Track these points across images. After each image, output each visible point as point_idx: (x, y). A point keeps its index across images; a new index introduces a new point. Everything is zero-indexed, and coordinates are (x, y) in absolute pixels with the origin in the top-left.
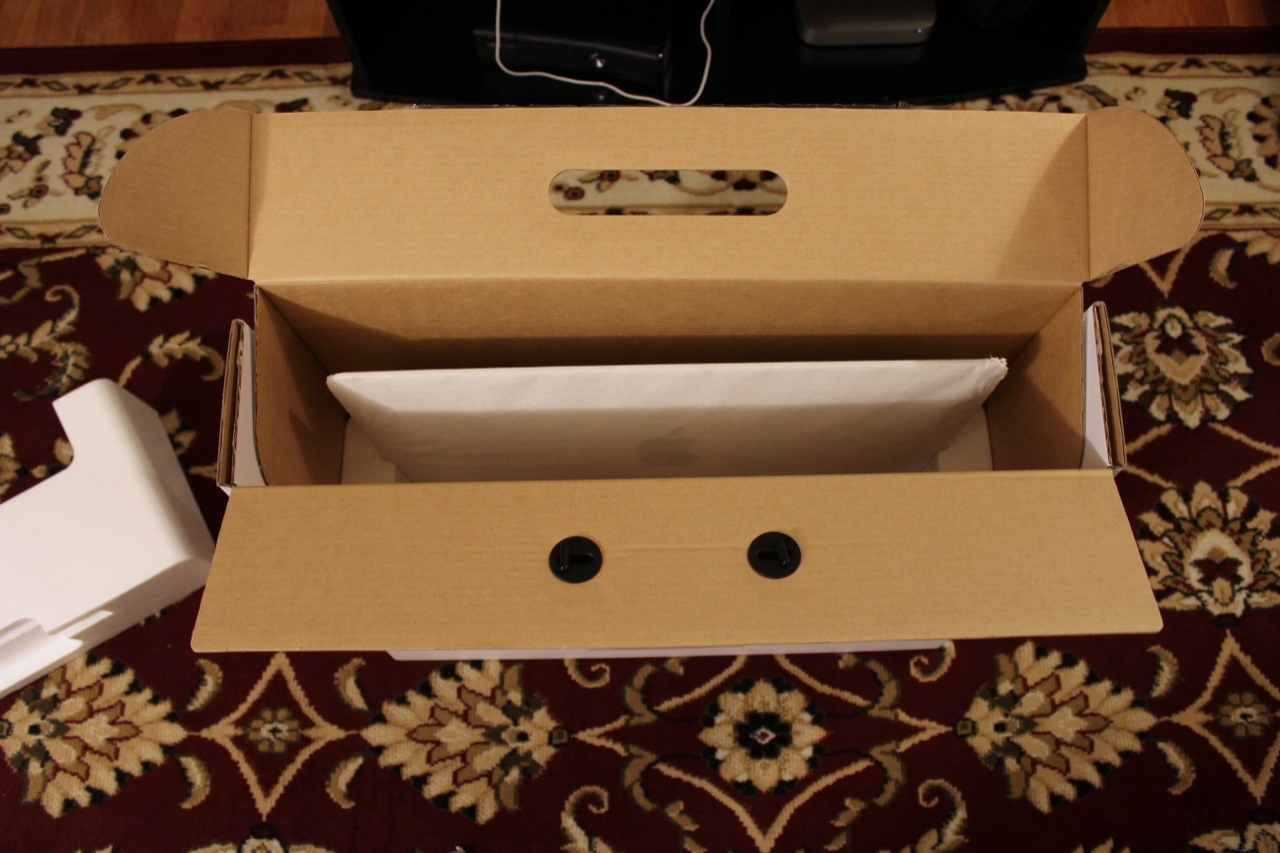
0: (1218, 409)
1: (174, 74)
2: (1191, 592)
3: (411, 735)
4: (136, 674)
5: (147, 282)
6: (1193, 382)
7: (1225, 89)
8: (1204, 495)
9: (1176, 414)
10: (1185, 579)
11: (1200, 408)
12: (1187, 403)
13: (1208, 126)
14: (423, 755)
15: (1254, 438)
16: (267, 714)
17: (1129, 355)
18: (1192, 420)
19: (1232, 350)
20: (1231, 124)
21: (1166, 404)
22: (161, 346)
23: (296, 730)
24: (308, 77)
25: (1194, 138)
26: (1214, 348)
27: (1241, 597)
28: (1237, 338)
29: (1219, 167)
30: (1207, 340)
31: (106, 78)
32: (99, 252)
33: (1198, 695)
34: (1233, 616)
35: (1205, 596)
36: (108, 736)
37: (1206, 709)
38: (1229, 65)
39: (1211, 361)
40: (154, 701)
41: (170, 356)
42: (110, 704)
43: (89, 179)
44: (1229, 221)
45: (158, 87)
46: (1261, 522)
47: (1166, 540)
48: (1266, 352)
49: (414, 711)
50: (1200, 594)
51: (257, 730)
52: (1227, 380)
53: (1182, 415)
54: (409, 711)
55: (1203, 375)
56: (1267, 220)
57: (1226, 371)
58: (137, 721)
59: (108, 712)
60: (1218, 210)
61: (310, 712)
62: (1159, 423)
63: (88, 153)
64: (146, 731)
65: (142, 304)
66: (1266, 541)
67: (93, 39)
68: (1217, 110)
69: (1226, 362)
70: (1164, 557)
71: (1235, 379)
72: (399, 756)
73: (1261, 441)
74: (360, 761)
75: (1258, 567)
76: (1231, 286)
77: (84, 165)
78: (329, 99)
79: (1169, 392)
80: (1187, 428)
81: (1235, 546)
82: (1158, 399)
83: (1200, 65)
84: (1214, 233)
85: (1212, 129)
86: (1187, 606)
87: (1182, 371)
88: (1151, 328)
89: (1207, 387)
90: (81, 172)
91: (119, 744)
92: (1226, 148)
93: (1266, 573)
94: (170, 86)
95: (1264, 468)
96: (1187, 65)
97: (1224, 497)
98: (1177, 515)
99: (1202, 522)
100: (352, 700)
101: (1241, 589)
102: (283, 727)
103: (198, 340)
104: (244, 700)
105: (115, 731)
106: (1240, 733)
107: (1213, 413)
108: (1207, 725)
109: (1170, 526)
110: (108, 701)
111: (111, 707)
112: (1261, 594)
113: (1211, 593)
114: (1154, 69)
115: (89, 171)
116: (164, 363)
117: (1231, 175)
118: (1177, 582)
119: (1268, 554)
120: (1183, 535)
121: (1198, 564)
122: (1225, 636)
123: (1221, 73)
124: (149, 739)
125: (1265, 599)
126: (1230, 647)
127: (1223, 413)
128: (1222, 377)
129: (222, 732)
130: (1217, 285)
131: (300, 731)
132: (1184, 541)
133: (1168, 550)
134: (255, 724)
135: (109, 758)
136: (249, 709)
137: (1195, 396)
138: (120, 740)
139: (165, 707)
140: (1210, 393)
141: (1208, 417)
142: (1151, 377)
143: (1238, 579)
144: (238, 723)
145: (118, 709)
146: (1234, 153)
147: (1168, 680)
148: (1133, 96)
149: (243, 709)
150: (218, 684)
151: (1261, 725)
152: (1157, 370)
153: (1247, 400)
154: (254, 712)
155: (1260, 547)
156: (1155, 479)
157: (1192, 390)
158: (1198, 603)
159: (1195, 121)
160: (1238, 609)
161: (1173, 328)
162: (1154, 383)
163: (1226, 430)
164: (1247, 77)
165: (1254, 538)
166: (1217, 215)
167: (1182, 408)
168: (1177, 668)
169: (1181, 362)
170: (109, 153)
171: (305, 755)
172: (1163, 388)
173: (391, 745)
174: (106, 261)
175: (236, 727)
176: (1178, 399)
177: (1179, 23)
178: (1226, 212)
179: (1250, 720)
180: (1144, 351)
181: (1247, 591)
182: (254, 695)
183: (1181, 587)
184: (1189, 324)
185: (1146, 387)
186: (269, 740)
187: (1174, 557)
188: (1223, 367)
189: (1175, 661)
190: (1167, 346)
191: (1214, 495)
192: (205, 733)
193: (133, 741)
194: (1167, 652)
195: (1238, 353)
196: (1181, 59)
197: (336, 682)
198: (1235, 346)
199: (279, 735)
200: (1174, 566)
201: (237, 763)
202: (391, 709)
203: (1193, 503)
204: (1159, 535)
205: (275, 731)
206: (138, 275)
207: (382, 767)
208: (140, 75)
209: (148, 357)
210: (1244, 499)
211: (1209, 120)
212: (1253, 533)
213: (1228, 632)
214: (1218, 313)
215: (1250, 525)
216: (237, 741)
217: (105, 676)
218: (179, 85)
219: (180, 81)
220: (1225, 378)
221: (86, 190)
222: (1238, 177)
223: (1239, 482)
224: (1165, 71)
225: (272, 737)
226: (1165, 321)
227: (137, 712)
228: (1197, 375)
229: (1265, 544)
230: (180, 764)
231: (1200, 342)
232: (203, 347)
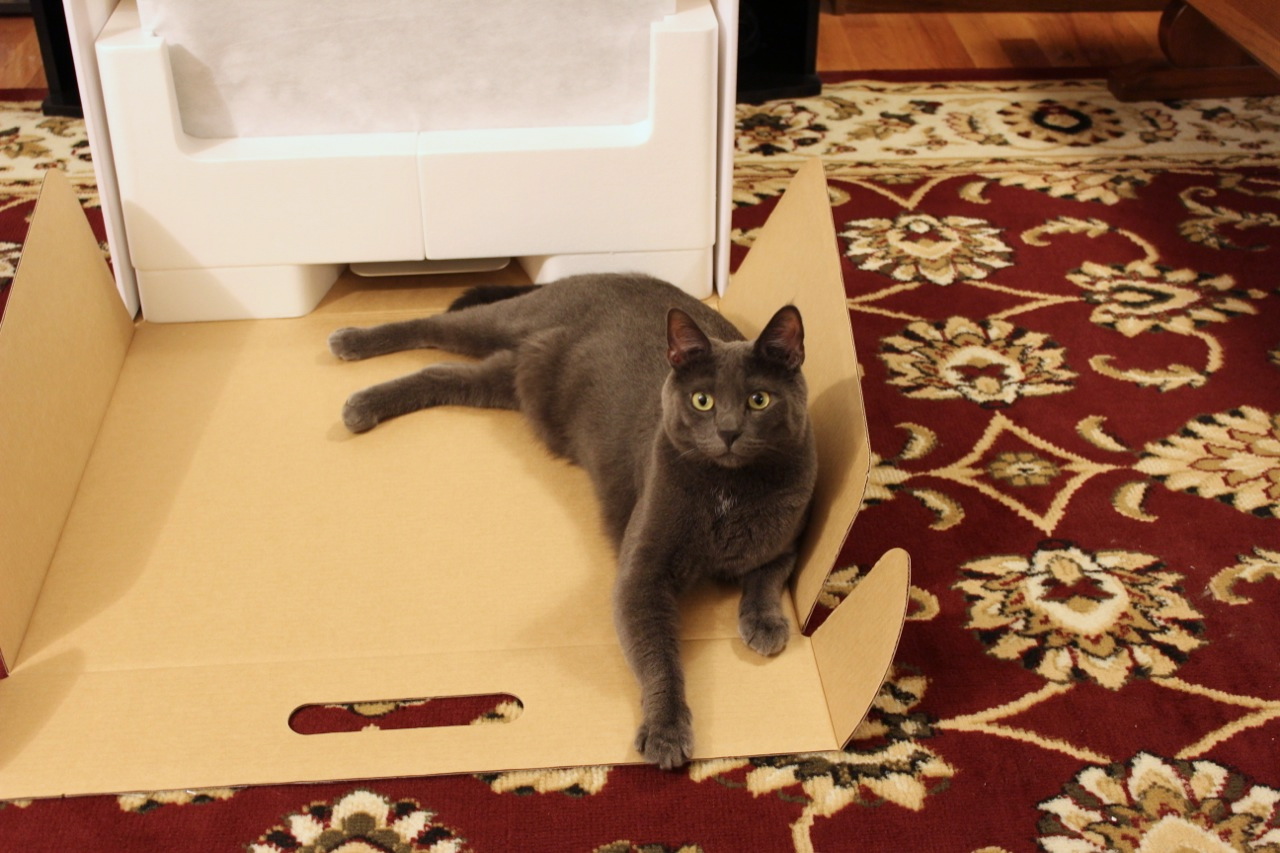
0: (973, 272)
2: (948, 386)
6: (943, 257)
7: (972, 99)
8: (960, 325)
9: (924, 276)
10: (942, 378)
11: (952, 272)
12: (937, 270)
13: (955, 118)
15: (1017, 287)
17: (869, 243)
18: (943, 280)
19: (987, 238)
20: (979, 117)
21: (912, 271)
25: (940, 125)
26: (967, 237)
27: (1010, 389)
28: (993, 231)
29: (968, 139)
30: (958, 233)
33: (963, 455)
34: (1003, 402)
35: (966, 389)
37: (974, 466)
39: (964, 245)
44: (980, 167)
46: (1031, 340)
47: (915, 353)
48: (1026, 238)
50: (960, 388)
52: (983, 256)
53: (931, 277)
55: (956, 253)
56: (1021, 166)
57: (982, 250)
60: (967, 162)
62: (904, 282)
66: (1037, 351)
68: (964, 109)
69: (982, 244)
70: (913, 366)
71: (992, 255)
73: (1025, 290)
75: (1030, 369)
76: (985, 201)
79: (915, 264)
80: (937, 285)
81: (1000, 355)
82: (902, 268)
83: (946, 88)
84: (964, 174)
85: (960, 120)
86: (945, 396)
87: (929, 251)
88: (893, 227)
89: (960, 260)
92: (975, 128)
93: (1040, 372)
95: (1030, 307)
96: (931, 87)
97: (985, 325)
98: (927, 337)
99: (959, 342)
101: (1010, 384)
106: (1019, 482)
107: (967, 274)
108: (975, 478)
109: (920, 345)
112: (1035, 386)
113: (973, 387)
114: (898, 90)
117: (982, 143)
118: (931, 381)
119: (1042, 360)
120: (937, 350)
121: (955, 368)
122: (993, 417)
123: (969, 91)
125: (1042, 389)
126: (999, 423)
127: (980, 275)
128: (977, 253)
130: (969, 202)
132: (937, 354)
133: (918, 360)
137: (947, 265)
140: (963, 264)
141: (962, 277)
142: (894, 255)
143: (1007, 377)
146: (983, 131)
147: (924, 445)
148: (871, 102)
151: (1046, 476)
152: (901, 251)
153: (1008, 267)
155: (1030, 356)
156: (902, 316)
157: (942, 262)
158: (959, 394)
159: (941, 115)
160: (1008, 397)
161: (919, 227)
162: (898, 259)
163: (985, 285)
164: (995, 92)
165: (1023, 350)
166: (966, 165)
167: (931, 273)
168: (934, 438)
169: (928, 246)
172: (908, 261)
176: (926, 267)
178: (977, 162)
179: (1031, 472)
180: (885, 241)
181: (1018, 385)
183: (934, 384)
184: (938, 224)
185: (888, 262)
187: (926, 364)
188: (978, 248)
189: (932, 434)
190: (912, 237)
191: (972, 324)
194: (921, 427)
195: (994, 240)
196: (926, 85)
198: (990, 235)
200: (925, 370)
203: (947, 331)
204: (906, 351)
210: (1008, 327)
211: (955, 115)
212: (1022, 347)
213: (997, 414)
214: (969, 217)
215: (1018, 342)
220: (981, 254)
222: (989, 143)
223: (1002, 316)
224: (909, 91)
226: (909, 223)
228: (948, 253)
229: (1037, 354)
231: (951, 234)
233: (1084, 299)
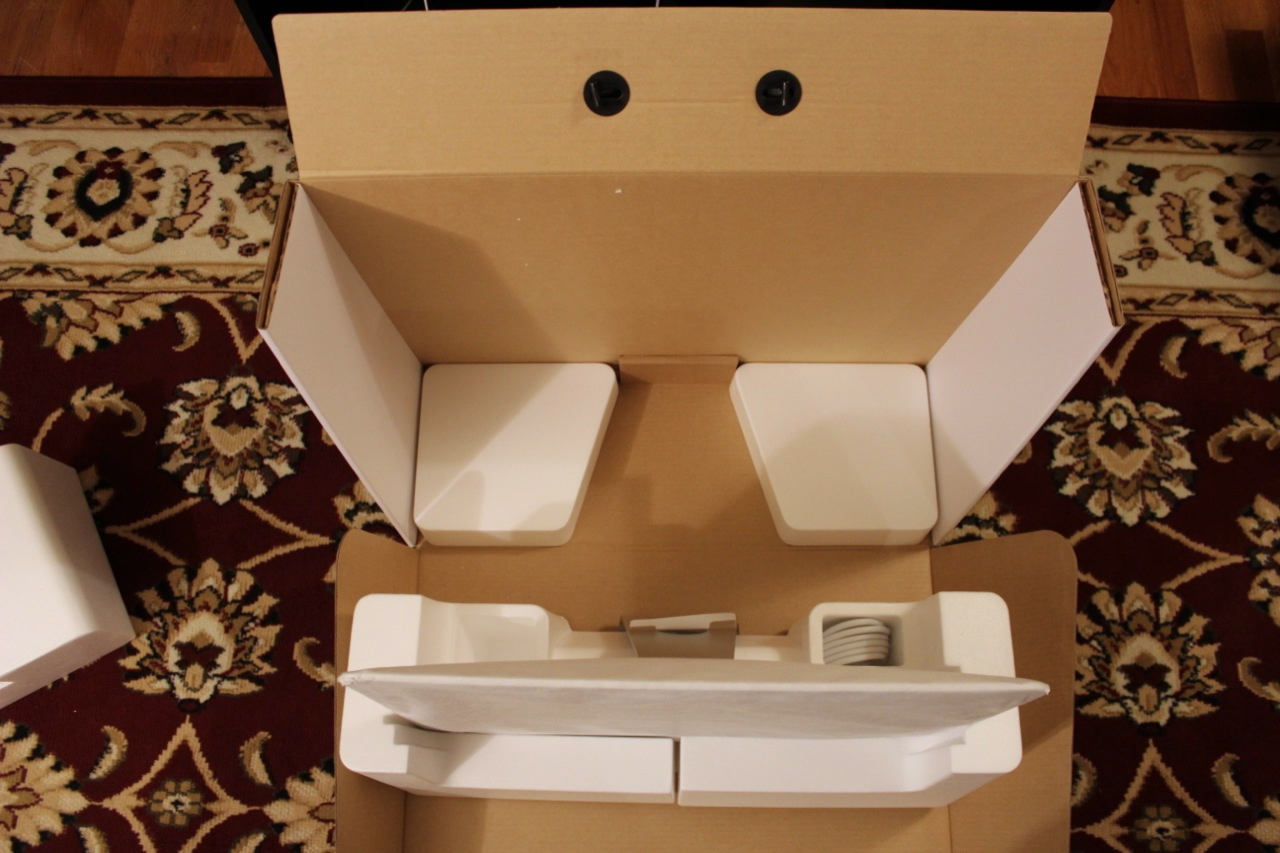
0: (1158, 507)
1: (112, 110)
2: (1115, 698)
3: (313, 813)
4: (40, 740)
5: (72, 329)
6: (1134, 477)
7: (1189, 166)
8: (1137, 596)
9: (1115, 510)
10: (1112, 684)
11: (1140, 505)
12: (1127, 499)
13: (1169, 204)
14: (325, 835)
15: (1193, 539)
16: (170, 785)
17: (1070, 446)
18: (1130, 516)
19: (1176, 444)
20: (1193, 204)
21: (1105, 500)
22: (83, 399)
23: (198, 803)
24: (247, 120)
25: (1154, 217)
26: (1159, 442)
27: (1166, 706)
28: (1183, 432)
29: (1177, 249)
30: (1152, 433)
31: (42, 112)
32: (26, 296)
33: (1116, 807)
34: (1157, 724)
35: (1130, 703)
36: (7, 803)
37: (1122, 822)
38: (1194, 141)
39: (1155, 456)
40: (57, 768)
41: (92, 409)
42: (11, 770)
43: (20, 217)
44: (1184, 306)
45: (94, 123)
46: (1193, 628)
47: (1094, 643)
48: (1212, 448)
49: (317, 789)
50: (1125, 701)
51: (160, 801)
52: (1169, 477)
53: (1120, 511)
54: (312, 789)
55: (1146, 470)
56: (1223, 307)
57: (1170, 466)
58: (37, 788)
59: (9, 778)
60: (1173, 295)
61: (213, 785)
62: (1096, 520)
63: (19, 191)
64: (47, 799)
65: (66, 352)
66: (1196, 647)
67: (31, 69)
68: (1180, 188)
69: (1170, 457)
70: (1090, 662)
71: (1178, 475)
72: (300, 834)
73: (1199, 542)
74: (261, 837)
75: (1187, 675)
76: (1181, 376)
77: (15, 203)
78: (267, 145)
79: (1109, 487)
80: (1125, 525)
81: (1164, 651)
82: (1097, 494)
83: (1166, 140)
84: (1167, 319)
85: (1173, 209)
86: (1110, 713)
87: (1123, 465)
88: (1095, 418)
89: (1148, 483)
90: (11, 211)
91: (17, 812)
92: (1186, 228)
93: (1194, 681)
94: (106, 123)
95: (1200, 570)
96: (1151, 140)
97: (1157, 600)
98: (1108, 617)
99: (1132, 626)
100: (255, 774)
101: (1167, 697)
102: (185, 799)
103: (121, 394)
104: (147, 770)
105: (14, 798)
106: (1154, 848)
107: (1152, 510)
108: (1121, 839)
109: (1099, 629)
110: (10, 767)
111: (12, 773)
112: (1187, 702)
113: (1136, 700)
114: (1118, 142)
115: (19, 210)
116: (86, 416)
117: (1190, 258)
118: (1103, 688)
119: (1198, 661)
120: (1113, 639)
121: (1124, 669)
122: (1147, 745)
123: (1187, 149)
124: (49, 808)
125: (1192, 708)
126: (1151, 757)
127: (1163, 511)
128: (1164, 472)
129: (123, 803)
130: (1167, 374)
131: (202, 805)
132: (1112, 645)
133: (1095, 653)
134: (157, 795)
135: (6, 826)
136: (152, 779)
137: (1136, 492)
138: (19, 808)
139: (67, 775)
140: (1151, 490)
141: (1147, 515)
142: (1092, 470)
143: (1165, 686)
144: (141, 794)
145: (18, 776)
146: (1194, 235)
147: (1086, 789)
148: (1093, 170)
149: (146, 779)
150: (122, 753)
151: (1177, 840)
152: (1098, 463)
153: (1189, 498)
154: (157, 784)
155: (1190, 654)
156: (1092, 579)
157: (1133, 486)
158: (1122, 710)
159: (1156, 199)
160: (1162, 718)
161: (1118, 419)
162: (1094, 477)
163: (1164, 529)
164: (1212, 154)
165: (1185, 643)
166: (1171, 300)
167: (1121, 505)
168: (1095, 777)
169: (1123, 455)
170: (41, 191)
171: (206, 829)
172: (1103, 482)
173: (293, 822)
174: (32, 306)
175: (138, 798)
176: (1118, 494)
177: (1147, 94)
178: (1182, 297)
179: (1166, 834)
180: (1086, 443)
181: (1174, 700)
182: (159, 765)
183: (1105, 692)
184: (1135, 415)
185: (1086, 481)
186: (171, 812)
187: (1101, 662)
188: (1166, 462)
189: (1094, 770)
190: (1111, 437)
191: (1147, 597)
192: (107, 803)
193: (32, 810)
194: (1086, 761)
195: (1183, 448)
196: (1146, 133)
197: (241, 755)
198: (1181, 441)
199: (180, 808)
200: (1100, 670)
201: (138, 834)
202: (294, 786)
203: (1125, 605)
204: (1087, 638)
205: (177, 803)
206: (64, 321)
207: (283, 844)
208: (77, 110)
209: (69, 408)
210: (1178, 602)
211: (1170, 198)
212: (1183, 639)
213: (1151, 741)
214: (1165, 405)
215: (1182, 630)
216: (139, 812)
217: (8, 740)
218: (116, 123)
219: (118, 119)
220: (1168, 473)
221: (15, 229)
222: (1197, 260)
223: (1174, 584)
224: (1129, 144)
225: (174, 810)
226: (1110, 411)
227: (39, 779)
228: (1139, 470)
229: (1195, 650)
230: (79, 834)
231: (1145, 434)
232: (126, 401)
233: (1248, 559)
